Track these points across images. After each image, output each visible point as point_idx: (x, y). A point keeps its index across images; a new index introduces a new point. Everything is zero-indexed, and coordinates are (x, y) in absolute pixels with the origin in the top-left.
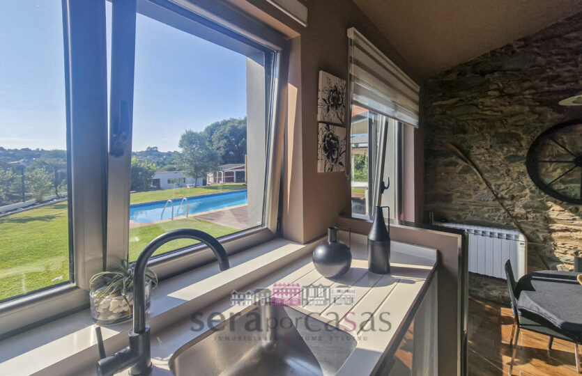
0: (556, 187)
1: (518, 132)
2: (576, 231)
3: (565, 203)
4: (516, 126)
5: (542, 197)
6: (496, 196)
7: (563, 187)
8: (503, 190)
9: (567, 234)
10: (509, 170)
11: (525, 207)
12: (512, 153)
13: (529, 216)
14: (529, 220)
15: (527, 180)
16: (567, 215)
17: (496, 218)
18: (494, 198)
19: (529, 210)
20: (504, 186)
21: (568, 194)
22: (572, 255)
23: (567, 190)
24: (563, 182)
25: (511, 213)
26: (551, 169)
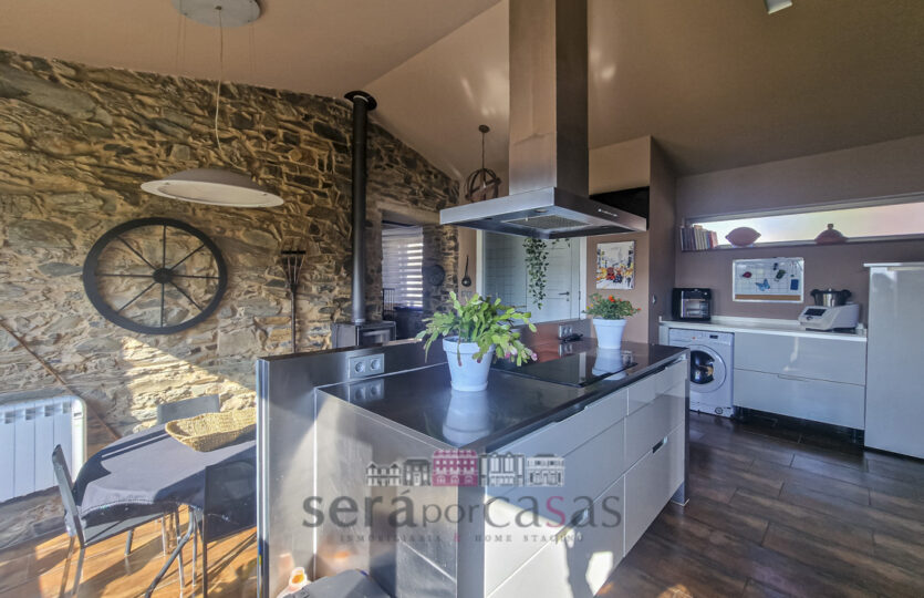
0: (129, 314)
1: (67, 224)
2: (157, 371)
3: (142, 335)
4: (61, 212)
5: (110, 330)
6: (22, 341)
7: (139, 312)
8: (37, 327)
9: (147, 378)
10: (50, 290)
11: (81, 351)
12: (55, 260)
13: (89, 364)
14: (88, 372)
15: (86, 306)
16: (144, 353)
17: (21, 383)
18: (17, 343)
19: (88, 356)
20: (40, 319)
21: (146, 322)
22: (152, 406)
23: (145, 317)
24: (140, 306)
25: (55, 366)
26: (123, 287)
